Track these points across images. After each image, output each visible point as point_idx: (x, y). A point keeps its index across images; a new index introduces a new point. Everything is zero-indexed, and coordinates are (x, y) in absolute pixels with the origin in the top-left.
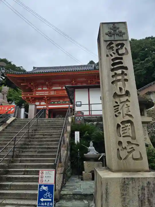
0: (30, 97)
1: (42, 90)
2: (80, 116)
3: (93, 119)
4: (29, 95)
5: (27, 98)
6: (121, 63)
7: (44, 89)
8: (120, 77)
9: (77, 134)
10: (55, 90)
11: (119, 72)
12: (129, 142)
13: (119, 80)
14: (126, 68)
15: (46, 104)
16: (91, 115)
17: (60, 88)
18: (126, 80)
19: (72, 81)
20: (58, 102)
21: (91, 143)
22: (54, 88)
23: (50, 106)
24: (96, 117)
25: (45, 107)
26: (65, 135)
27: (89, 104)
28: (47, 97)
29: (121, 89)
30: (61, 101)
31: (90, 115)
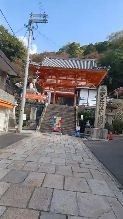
0: (43, 84)
1: (52, 78)
2: (83, 107)
3: (89, 109)
4: (43, 81)
5: (41, 84)
6: (103, 100)
7: (53, 77)
8: (102, 104)
9: (82, 116)
10: (61, 79)
11: (102, 102)
12: (101, 122)
13: (102, 105)
14: (104, 102)
15: (54, 89)
16: (89, 106)
17: (65, 78)
18: (103, 105)
19: (76, 75)
20: (63, 89)
21: (88, 121)
22: (61, 78)
23: (56, 92)
24: (91, 108)
25: (53, 91)
26: (76, 116)
27: (88, 100)
28: (56, 85)
29: (101, 108)
30: (66, 89)
31: (87, 106)
